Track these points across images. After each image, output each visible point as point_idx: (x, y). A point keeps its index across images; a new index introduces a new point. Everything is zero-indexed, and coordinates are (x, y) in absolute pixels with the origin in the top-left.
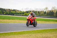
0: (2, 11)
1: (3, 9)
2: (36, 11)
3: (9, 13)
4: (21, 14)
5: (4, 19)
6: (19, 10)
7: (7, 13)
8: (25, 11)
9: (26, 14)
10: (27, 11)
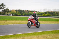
0: (20, 12)
1: (22, 10)
2: (54, 11)
3: (28, 14)
4: (39, 15)
5: (23, 20)
6: (37, 11)
7: (25, 14)
8: (43, 12)
9: (44, 15)
10: (45, 12)
